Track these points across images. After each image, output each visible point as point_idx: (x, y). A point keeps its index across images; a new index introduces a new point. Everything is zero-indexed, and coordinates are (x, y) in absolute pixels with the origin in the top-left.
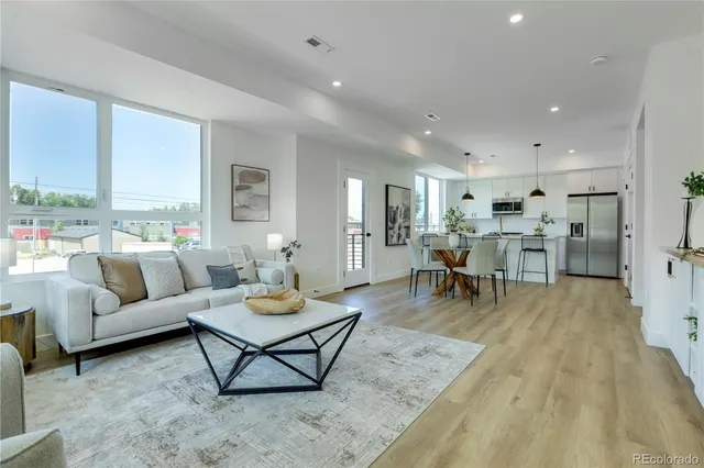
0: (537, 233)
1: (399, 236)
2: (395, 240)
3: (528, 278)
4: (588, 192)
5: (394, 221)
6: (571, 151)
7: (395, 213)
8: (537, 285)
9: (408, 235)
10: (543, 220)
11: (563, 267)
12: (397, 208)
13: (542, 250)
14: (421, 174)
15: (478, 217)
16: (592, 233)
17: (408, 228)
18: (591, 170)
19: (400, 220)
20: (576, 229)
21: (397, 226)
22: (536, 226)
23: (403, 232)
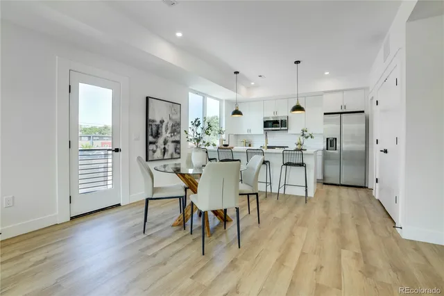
0: (298, 147)
1: (165, 151)
2: (158, 154)
3: (289, 191)
4: (341, 111)
5: (157, 135)
6: (327, 73)
7: (158, 127)
8: (298, 198)
9: (177, 151)
10: (303, 135)
11: (320, 177)
12: (162, 122)
13: (302, 165)
14: (197, 93)
15: (252, 133)
16: (345, 147)
17: (178, 142)
18: (343, 91)
19: (165, 135)
20: (331, 143)
21: (161, 141)
22: (297, 141)
23: (171, 147)
